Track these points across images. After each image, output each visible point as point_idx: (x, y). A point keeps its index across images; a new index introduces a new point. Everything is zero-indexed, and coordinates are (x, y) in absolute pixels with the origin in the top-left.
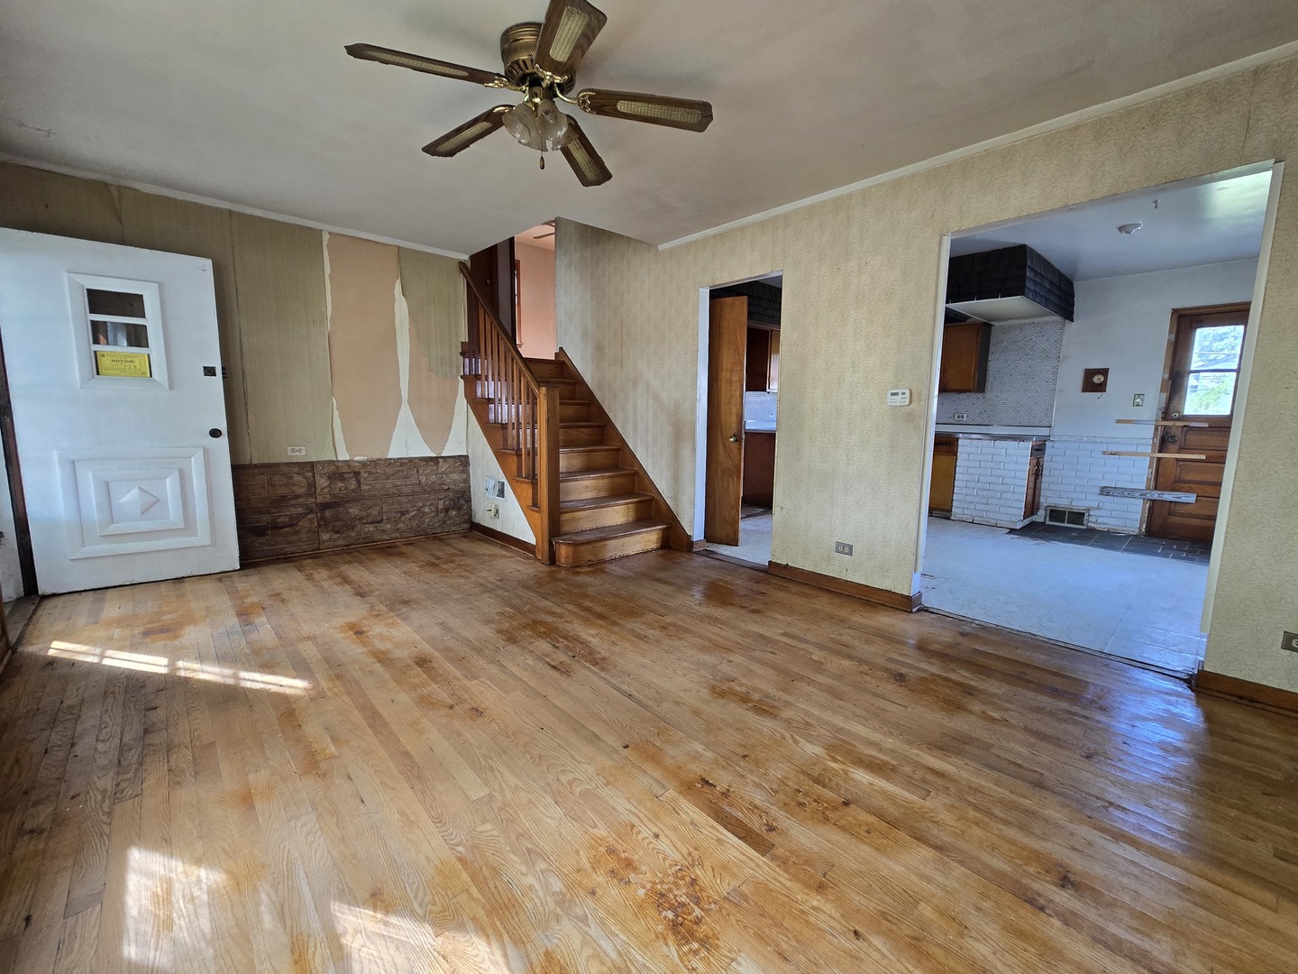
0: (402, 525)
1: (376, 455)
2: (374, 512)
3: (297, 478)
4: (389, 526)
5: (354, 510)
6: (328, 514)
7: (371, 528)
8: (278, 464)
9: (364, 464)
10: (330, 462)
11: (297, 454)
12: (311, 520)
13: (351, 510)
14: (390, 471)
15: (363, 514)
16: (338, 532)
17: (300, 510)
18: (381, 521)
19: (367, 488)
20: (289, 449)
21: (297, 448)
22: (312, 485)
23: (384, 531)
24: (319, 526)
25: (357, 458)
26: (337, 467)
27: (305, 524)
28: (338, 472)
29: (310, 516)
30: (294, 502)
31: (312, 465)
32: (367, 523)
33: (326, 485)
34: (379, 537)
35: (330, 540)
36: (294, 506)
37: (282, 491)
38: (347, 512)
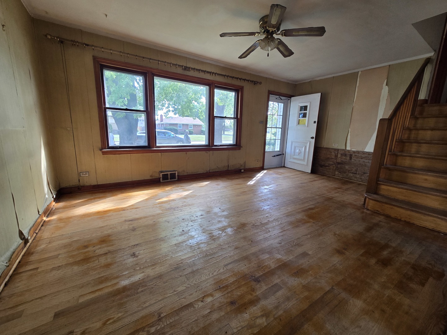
0: (363, 178)
1: (360, 149)
2: (354, 170)
3: (333, 153)
4: (358, 176)
5: (347, 167)
6: (339, 166)
7: (352, 175)
8: (330, 148)
9: (354, 152)
10: (343, 150)
11: (335, 146)
12: (333, 167)
13: (346, 167)
14: (363, 156)
15: (350, 169)
16: (340, 172)
17: (331, 163)
18: (356, 174)
19: (353, 160)
20: (333, 144)
21: (335, 144)
22: (336, 156)
23: (356, 178)
24: (336, 169)
25: (353, 150)
26: (345, 152)
27: (331, 167)
28: (345, 153)
29: (334, 165)
30: (330, 160)
31: (338, 150)
32: (351, 173)
33: (340, 156)
34: (353, 179)
35: (338, 174)
36: (331, 161)
37: (329, 156)
38: (345, 167)
